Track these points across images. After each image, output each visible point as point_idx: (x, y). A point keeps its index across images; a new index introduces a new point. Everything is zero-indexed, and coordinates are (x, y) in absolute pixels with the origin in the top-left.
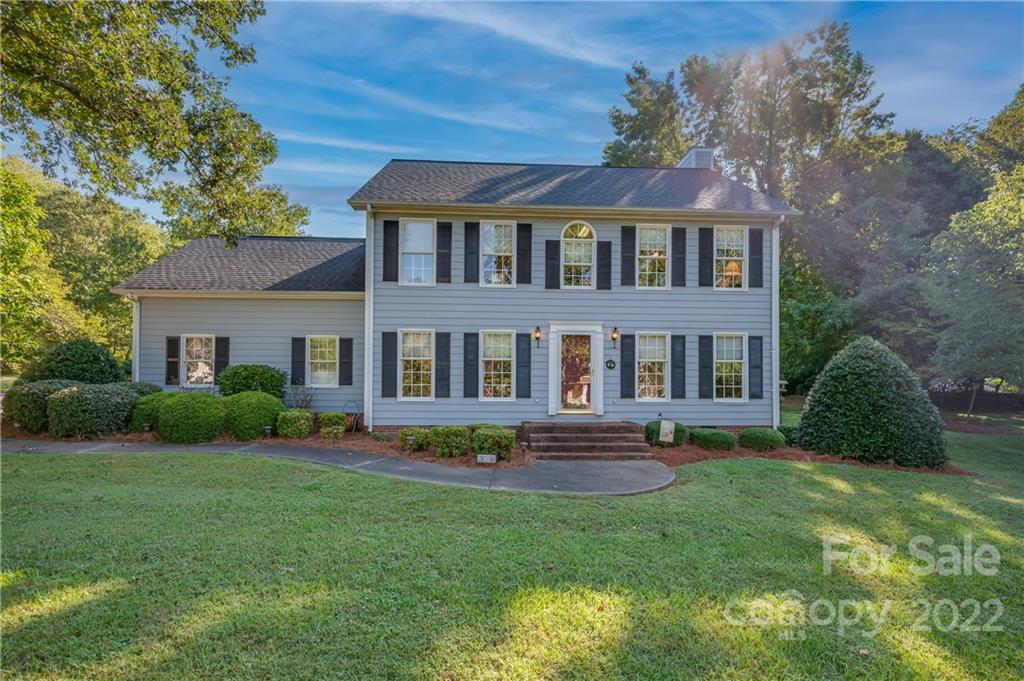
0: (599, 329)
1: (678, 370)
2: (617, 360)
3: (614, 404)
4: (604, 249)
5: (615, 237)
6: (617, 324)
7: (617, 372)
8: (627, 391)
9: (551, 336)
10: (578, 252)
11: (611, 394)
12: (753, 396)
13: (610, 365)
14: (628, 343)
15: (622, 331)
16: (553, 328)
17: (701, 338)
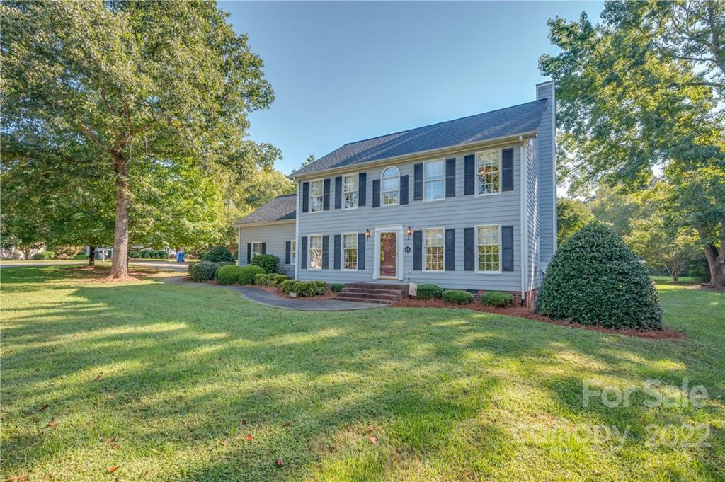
0: (401, 228)
1: (450, 252)
2: (412, 246)
3: (410, 274)
4: (404, 180)
5: (409, 171)
6: (410, 225)
7: (411, 254)
8: (417, 266)
9: (375, 234)
10: (391, 184)
11: (407, 268)
12: (505, 269)
13: (407, 250)
14: (418, 236)
15: (413, 229)
16: (376, 230)
17: (466, 230)
